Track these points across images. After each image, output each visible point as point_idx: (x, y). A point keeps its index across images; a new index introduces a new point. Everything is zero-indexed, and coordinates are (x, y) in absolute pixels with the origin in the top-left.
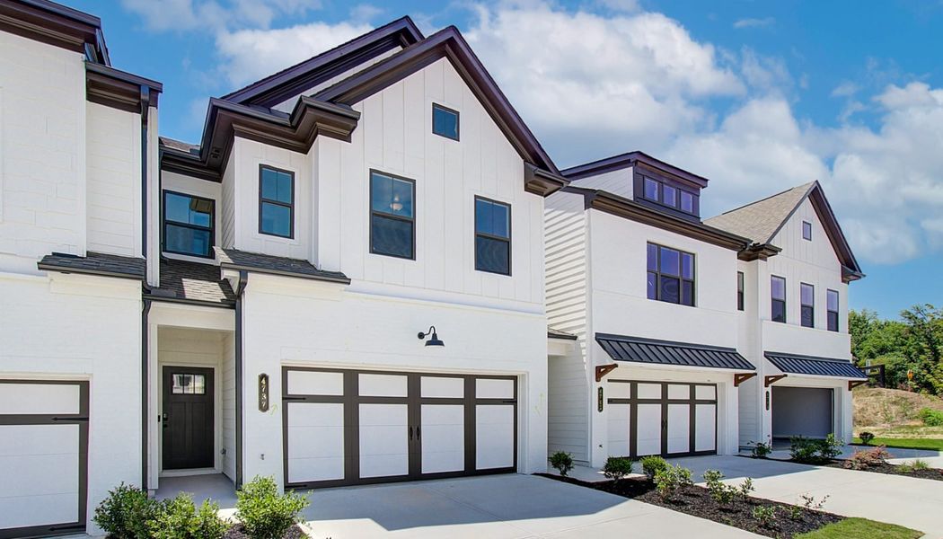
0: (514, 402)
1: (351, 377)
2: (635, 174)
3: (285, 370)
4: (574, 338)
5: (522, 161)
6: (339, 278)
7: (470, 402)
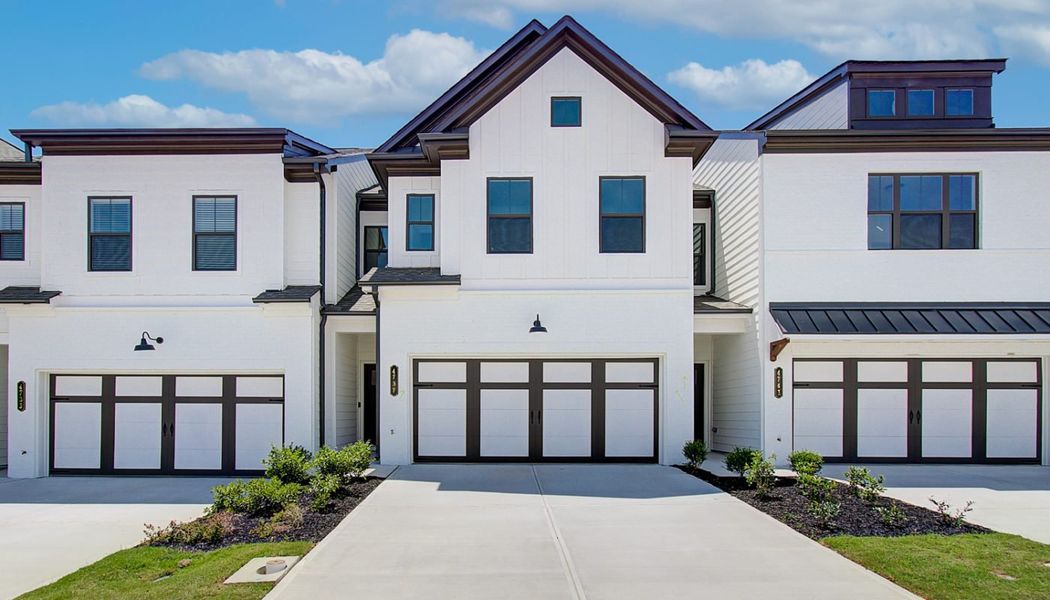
0: (654, 386)
1: (473, 366)
2: (852, 89)
3: (416, 362)
4: (750, 311)
5: (662, 124)
6: (455, 280)
7: (598, 386)
